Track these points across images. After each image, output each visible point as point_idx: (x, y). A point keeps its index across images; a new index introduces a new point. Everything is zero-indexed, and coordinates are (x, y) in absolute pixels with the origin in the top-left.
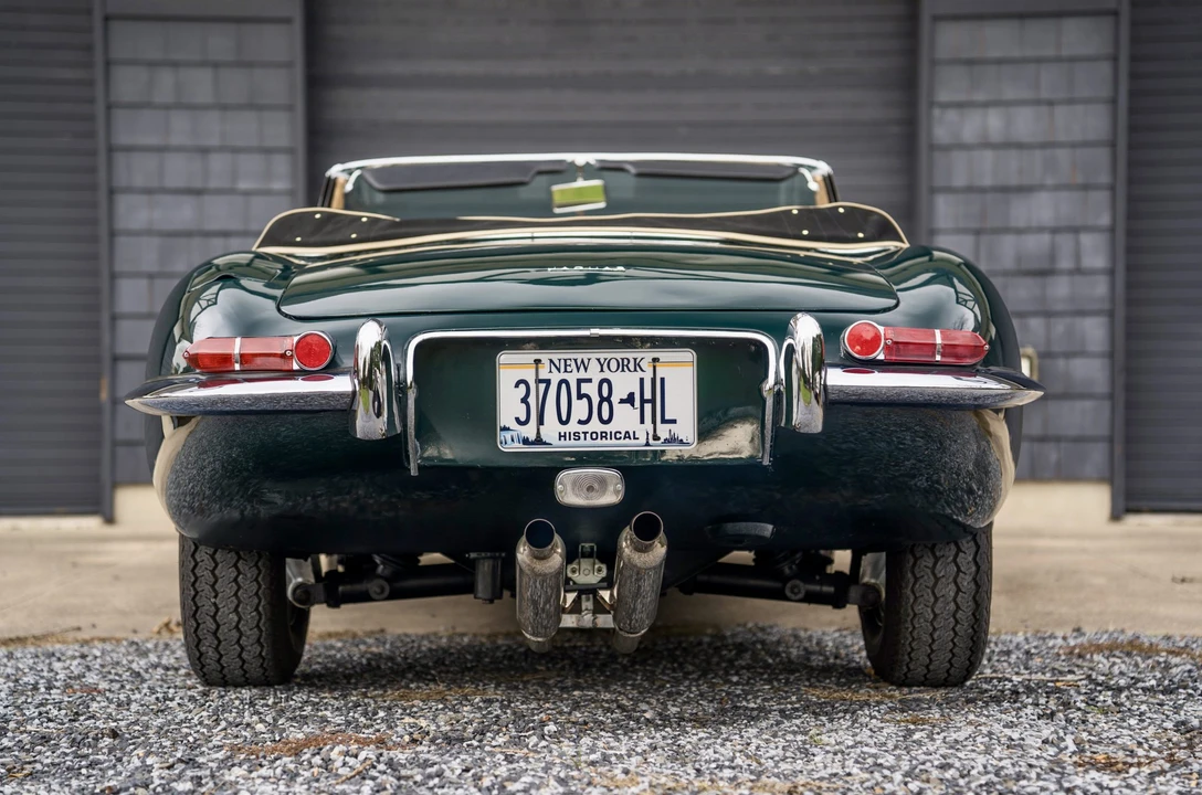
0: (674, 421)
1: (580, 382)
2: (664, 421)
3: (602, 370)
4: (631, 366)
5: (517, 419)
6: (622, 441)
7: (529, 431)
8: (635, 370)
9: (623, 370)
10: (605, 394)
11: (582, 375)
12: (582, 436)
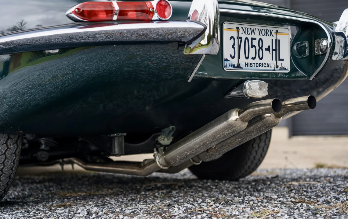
0: (283, 60)
1: (252, 39)
2: (280, 60)
3: (260, 35)
4: (269, 33)
5: (231, 55)
6: (266, 68)
7: (235, 61)
8: (270, 36)
9: (266, 35)
10: (261, 46)
11: (253, 36)
12: (253, 64)
